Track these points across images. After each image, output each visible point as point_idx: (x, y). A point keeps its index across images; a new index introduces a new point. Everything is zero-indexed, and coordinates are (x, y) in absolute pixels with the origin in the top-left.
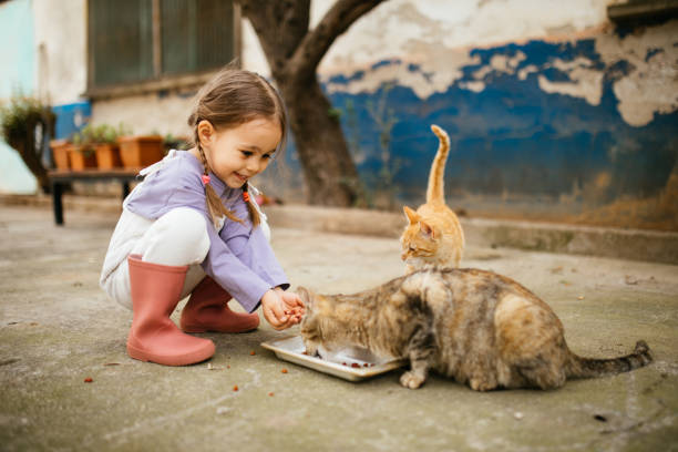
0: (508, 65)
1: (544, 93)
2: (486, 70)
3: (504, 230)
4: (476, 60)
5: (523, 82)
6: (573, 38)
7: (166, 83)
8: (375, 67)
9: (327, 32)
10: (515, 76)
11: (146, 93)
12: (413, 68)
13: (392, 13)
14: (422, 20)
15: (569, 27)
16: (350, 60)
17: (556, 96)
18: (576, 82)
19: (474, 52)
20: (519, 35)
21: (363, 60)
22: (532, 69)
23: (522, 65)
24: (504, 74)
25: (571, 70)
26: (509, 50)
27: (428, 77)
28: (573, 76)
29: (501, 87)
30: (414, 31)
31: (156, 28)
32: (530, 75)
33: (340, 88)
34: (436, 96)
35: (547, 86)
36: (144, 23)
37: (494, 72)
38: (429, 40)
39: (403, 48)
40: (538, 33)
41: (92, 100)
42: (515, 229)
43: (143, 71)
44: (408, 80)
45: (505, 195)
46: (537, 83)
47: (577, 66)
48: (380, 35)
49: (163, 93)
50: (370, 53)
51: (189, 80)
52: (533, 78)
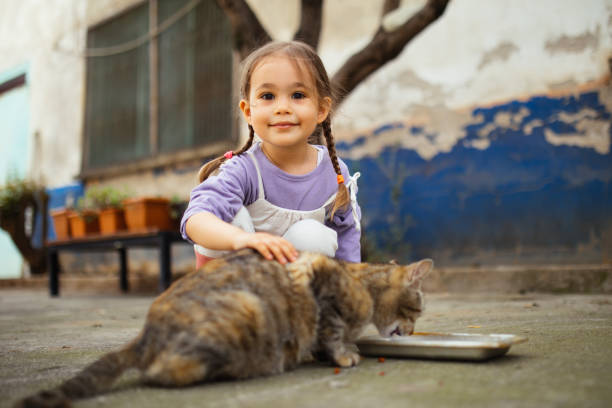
0: (512, 120)
1: (551, 146)
2: (490, 128)
3: (532, 275)
4: (480, 119)
5: (529, 137)
6: (576, 92)
7: (163, 160)
8: (377, 132)
10: (521, 131)
11: (141, 172)
12: (415, 130)
13: (391, 80)
14: (422, 85)
15: (571, 81)
16: (351, 126)
17: (563, 148)
18: (583, 133)
19: (477, 112)
20: (520, 92)
21: (363, 126)
22: (537, 123)
23: (526, 120)
24: (509, 131)
25: (576, 122)
26: (513, 107)
27: (431, 138)
28: (580, 127)
29: (506, 142)
30: (414, 96)
31: (153, 108)
32: (535, 130)
34: (440, 157)
35: (553, 138)
37: (498, 130)
38: (431, 103)
39: (405, 111)
40: (540, 89)
41: (84, 180)
42: (544, 272)
43: (139, 151)
44: (411, 142)
45: (519, 249)
46: (543, 137)
47: (582, 118)
48: (381, 101)
49: (159, 170)
50: (372, 119)
51: (187, 155)
52: (538, 132)
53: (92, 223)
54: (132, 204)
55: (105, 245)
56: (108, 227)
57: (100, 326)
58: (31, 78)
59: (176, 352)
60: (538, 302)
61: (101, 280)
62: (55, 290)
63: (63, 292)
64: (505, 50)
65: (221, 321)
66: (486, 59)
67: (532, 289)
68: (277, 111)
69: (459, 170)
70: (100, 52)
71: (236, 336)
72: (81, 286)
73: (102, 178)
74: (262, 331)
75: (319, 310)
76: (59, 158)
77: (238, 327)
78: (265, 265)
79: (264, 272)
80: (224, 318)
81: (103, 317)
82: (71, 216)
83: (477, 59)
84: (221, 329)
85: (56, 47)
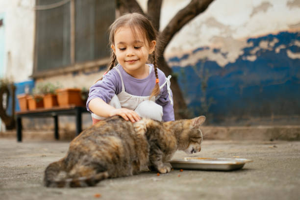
0: (268, 45)
1: (290, 59)
2: (257, 49)
3: (277, 131)
4: (251, 44)
5: (277, 54)
7: (78, 67)
8: (195, 52)
9: (170, 30)
10: (274, 51)
11: (66, 73)
12: (216, 51)
13: (202, 23)
14: (219, 25)
16: (181, 48)
17: (297, 60)
19: (249, 40)
20: (274, 30)
21: (187, 49)
22: (282, 47)
23: (277, 45)
24: (267, 51)
26: (269, 38)
27: (225, 55)
29: (266, 58)
30: (215, 31)
31: (72, 38)
32: (281, 50)
33: (176, 64)
34: (229, 65)
35: (292, 55)
36: (65, 35)
37: (262, 50)
38: (224, 36)
39: (210, 40)
40: (284, 28)
41: (35, 78)
42: (282, 129)
43: (64, 62)
44: (213, 57)
45: (273, 117)
46: (286, 54)
48: (197, 35)
49: (75, 73)
50: (192, 45)
51: (90, 64)
52: (283, 52)
53: (40, 103)
54: (61, 92)
55: (46, 114)
56: (48, 104)
57: (45, 156)
58: (5, 22)
59: (82, 164)
60: (276, 145)
61: (44, 133)
62: (20, 138)
63: (24, 140)
64: (265, 6)
65: (103, 150)
66: (255, 11)
67: (277, 139)
68: (127, 55)
69: (240, 73)
70: (44, 7)
71: (110, 157)
72: (33, 137)
73: (44, 77)
74: (122, 155)
75: (149, 146)
76: (21, 66)
77: (111, 154)
78: (124, 124)
79: (124, 128)
80: (104, 149)
81: (46, 152)
82: (28, 98)
83: (250, 11)
84: (103, 154)
85: (19, 5)
